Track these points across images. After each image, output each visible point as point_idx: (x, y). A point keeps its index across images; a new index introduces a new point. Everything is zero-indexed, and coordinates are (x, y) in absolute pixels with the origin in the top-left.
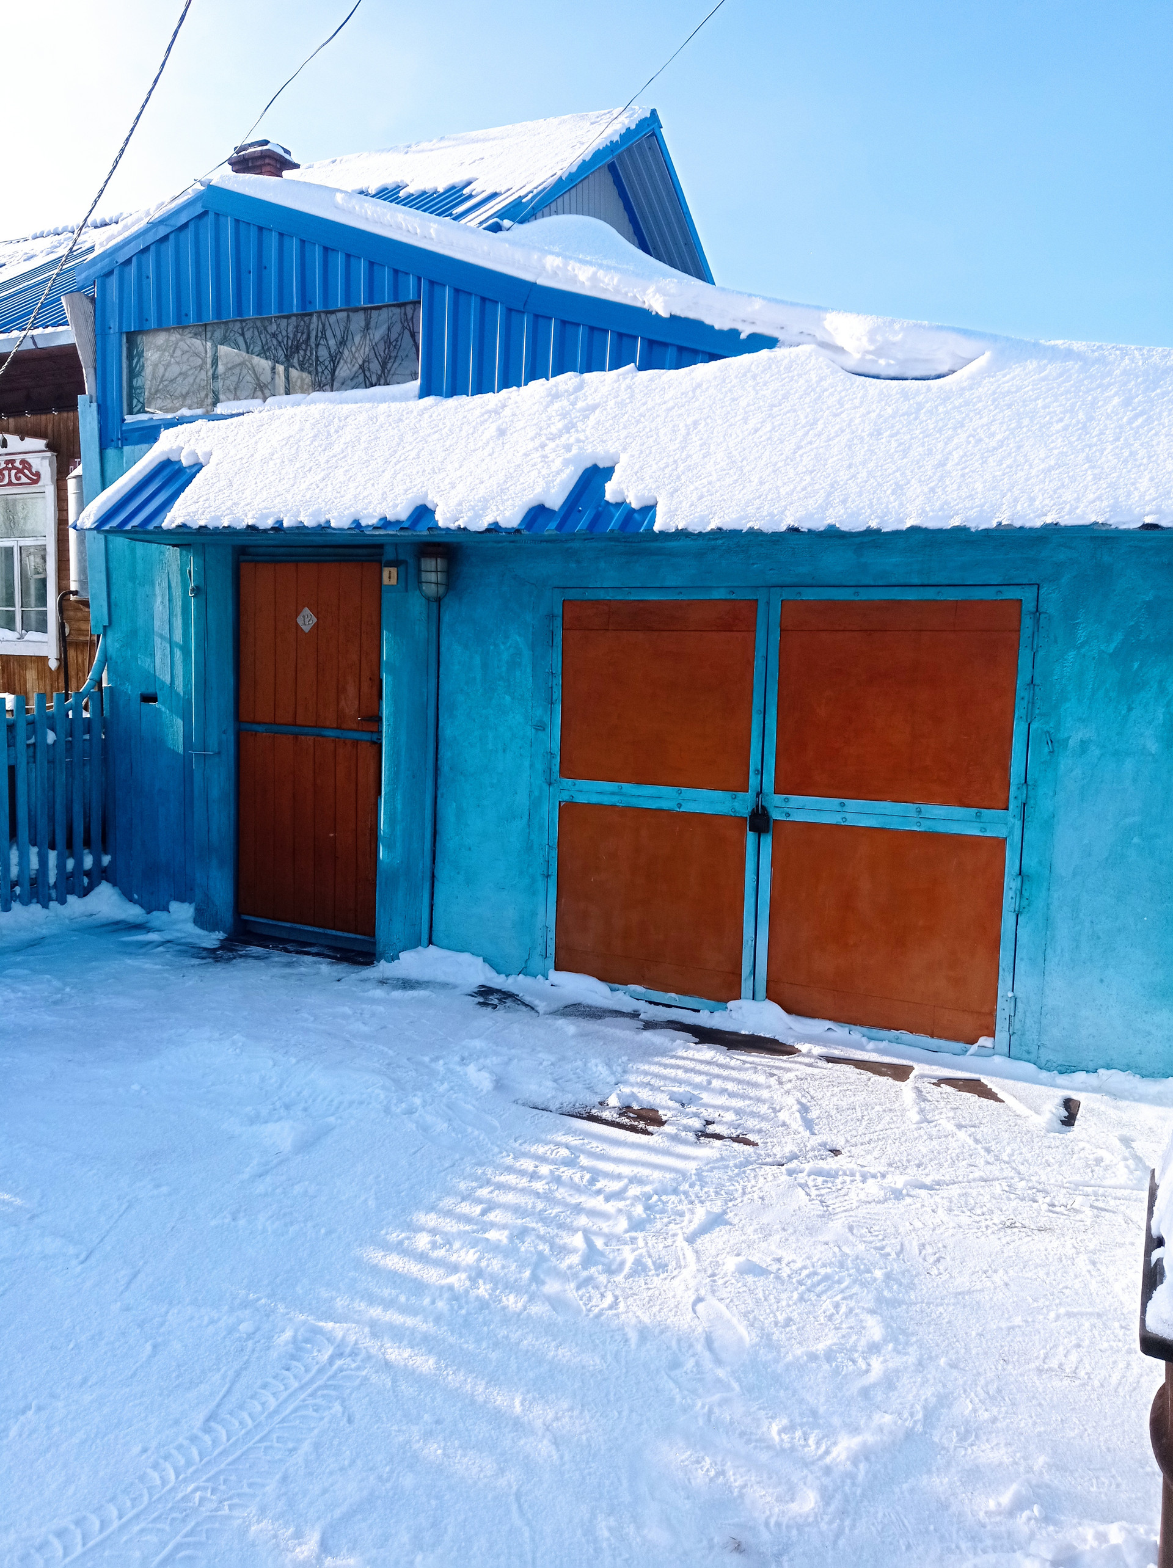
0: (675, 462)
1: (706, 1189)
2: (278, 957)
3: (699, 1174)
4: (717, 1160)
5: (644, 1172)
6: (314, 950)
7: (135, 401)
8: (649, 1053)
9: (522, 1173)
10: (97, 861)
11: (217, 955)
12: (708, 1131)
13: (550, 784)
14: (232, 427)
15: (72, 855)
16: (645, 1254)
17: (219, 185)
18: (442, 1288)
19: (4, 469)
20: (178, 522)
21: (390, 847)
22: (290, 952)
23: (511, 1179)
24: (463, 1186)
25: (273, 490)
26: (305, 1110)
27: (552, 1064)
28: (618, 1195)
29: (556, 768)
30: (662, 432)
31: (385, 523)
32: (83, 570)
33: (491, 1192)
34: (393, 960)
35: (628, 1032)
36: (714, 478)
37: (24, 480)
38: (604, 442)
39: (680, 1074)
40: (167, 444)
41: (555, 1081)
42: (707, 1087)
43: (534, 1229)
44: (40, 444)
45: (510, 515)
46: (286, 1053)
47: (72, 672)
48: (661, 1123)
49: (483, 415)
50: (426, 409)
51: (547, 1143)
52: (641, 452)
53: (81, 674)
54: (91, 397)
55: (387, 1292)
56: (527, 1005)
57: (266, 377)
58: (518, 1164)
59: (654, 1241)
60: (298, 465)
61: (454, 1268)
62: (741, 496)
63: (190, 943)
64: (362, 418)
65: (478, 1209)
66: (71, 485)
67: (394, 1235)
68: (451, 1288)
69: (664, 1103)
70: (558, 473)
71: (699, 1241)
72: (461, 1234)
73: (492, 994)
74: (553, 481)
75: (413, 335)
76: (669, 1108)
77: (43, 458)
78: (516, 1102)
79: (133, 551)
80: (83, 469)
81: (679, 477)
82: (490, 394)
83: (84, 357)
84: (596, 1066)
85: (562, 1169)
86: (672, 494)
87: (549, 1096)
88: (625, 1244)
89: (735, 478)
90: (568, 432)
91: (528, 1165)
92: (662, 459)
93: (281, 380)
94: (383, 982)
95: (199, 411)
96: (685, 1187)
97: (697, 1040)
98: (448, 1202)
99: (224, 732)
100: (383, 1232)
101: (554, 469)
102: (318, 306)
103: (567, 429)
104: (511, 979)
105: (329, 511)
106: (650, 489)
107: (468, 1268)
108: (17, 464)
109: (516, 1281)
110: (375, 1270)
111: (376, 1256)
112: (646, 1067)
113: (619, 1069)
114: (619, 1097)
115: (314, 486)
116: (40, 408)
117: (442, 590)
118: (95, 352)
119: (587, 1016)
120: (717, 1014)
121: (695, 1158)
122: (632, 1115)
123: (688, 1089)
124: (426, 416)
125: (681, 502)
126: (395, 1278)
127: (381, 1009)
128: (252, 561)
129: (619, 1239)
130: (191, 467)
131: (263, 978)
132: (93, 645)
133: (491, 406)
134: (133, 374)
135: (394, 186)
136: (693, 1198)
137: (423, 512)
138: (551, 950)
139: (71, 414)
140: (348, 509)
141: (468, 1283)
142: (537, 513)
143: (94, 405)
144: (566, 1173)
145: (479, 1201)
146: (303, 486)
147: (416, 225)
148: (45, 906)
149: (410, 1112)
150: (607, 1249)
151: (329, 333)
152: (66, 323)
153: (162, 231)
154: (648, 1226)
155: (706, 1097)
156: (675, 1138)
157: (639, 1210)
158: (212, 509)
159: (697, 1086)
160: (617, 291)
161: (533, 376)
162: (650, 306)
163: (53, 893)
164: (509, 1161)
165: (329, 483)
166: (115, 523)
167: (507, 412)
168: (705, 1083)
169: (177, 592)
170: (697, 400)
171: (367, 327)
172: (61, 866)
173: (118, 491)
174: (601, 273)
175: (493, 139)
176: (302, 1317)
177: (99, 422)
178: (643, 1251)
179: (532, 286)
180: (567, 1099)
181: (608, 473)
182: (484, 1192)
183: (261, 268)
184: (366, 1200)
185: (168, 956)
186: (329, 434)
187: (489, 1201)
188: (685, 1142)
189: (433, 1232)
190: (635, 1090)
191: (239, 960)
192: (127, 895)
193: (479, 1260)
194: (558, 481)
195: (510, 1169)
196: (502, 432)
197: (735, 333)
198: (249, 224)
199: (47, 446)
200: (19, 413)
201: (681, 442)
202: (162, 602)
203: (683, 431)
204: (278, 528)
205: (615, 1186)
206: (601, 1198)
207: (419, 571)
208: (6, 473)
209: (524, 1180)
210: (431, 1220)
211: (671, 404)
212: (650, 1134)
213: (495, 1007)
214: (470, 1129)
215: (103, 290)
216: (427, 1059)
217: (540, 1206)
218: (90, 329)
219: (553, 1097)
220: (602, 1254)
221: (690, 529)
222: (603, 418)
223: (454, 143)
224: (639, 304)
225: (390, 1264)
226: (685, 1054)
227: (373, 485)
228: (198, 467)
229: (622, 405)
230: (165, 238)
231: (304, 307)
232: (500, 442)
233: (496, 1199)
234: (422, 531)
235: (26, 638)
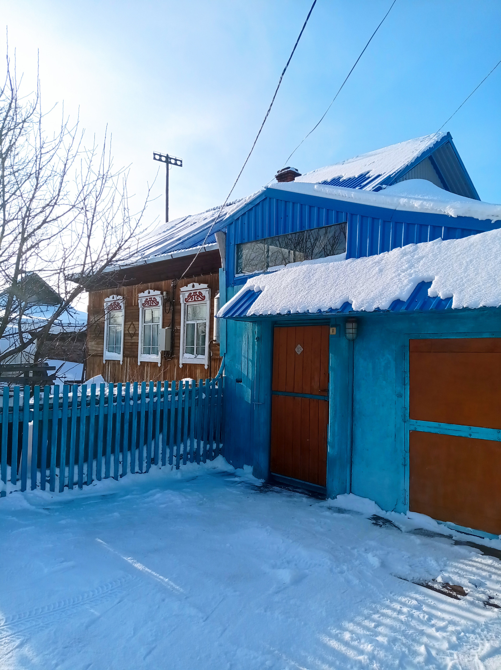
0: (461, 278)
1: (490, 634)
2: (286, 493)
3: (486, 625)
4: (496, 619)
5: (457, 619)
6: (300, 491)
7: (239, 268)
8: (458, 557)
9: (394, 610)
10: (218, 446)
11: (262, 489)
12: (490, 602)
13: (405, 422)
14: (273, 276)
15: (209, 443)
16: (458, 663)
17: (271, 188)
18: (356, 661)
19: (193, 295)
20: (252, 313)
21: (333, 447)
22: (290, 491)
23: (389, 612)
24: (366, 612)
25: (287, 299)
26: (296, 565)
27: (409, 557)
28: (443, 629)
29: (408, 415)
30: (455, 266)
31: (331, 310)
32: (218, 332)
33: (379, 617)
34: (334, 499)
35: (447, 545)
36: (481, 284)
37: (200, 299)
38: (427, 271)
39: (474, 570)
40: (250, 283)
41: (410, 566)
42: (489, 579)
43: (400, 639)
44: (205, 286)
45: (384, 304)
46: (288, 537)
47: (212, 370)
48: (465, 594)
49: (373, 264)
50: (349, 263)
51: (406, 596)
52: (445, 275)
53: (215, 371)
54: (224, 268)
55: (330, 658)
56: (396, 527)
57: (286, 256)
58: (392, 605)
59: (463, 657)
60: (297, 289)
61: (361, 652)
62: (495, 291)
63: (251, 483)
64: (323, 269)
65: (373, 625)
66: (215, 300)
67: (334, 631)
68: (360, 662)
69: (466, 584)
70: (406, 286)
71: (487, 661)
72: (365, 636)
73: (379, 520)
74: (404, 289)
75: (345, 234)
76: (469, 587)
77: (207, 291)
78: (391, 574)
79: (236, 324)
80: (220, 295)
81: (463, 285)
82: (376, 256)
83: (222, 254)
84: (431, 561)
85: (414, 611)
86: (460, 292)
87: (407, 573)
88: (447, 656)
89: (492, 283)
90: (411, 268)
91: (398, 606)
92: (455, 277)
93: (292, 256)
94: (330, 508)
95: (261, 271)
96: (479, 630)
97: (483, 553)
98: (358, 619)
99: (266, 395)
100: (329, 628)
101: (404, 284)
102: (307, 228)
103: (410, 267)
104: (388, 513)
105: (309, 306)
106: (450, 290)
107: (368, 654)
108: (197, 294)
109: (392, 665)
110: (325, 647)
111: (326, 639)
112: (456, 564)
113: (442, 564)
114: (442, 578)
115: (303, 297)
116: (206, 273)
117: (355, 336)
118: (226, 252)
119: (426, 535)
120: (493, 540)
121: (484, 616)
122: (449, 588)
123: (478, 578)
124: (349, 266)
125: (465, 296)
126: (334, 652)
127: (329, 521)
128: (279, 327)
129: (444, 653)
130: (258, 292)
131: (279, 501)
132: (220, 359)
133: (376, 260)
134: (239, 258)
135: (338, 178)
136: (483, 637)
137: (347, 305)
138: (408, 501)
139: (217, 274)
140: (316, 305)
141: (368, 661)
142: (397, 303)
143: (225, 271)
144: (416, 613)
145: (374, 621)
146: (299, 297)
147: (346, 193)
148: (198, 464)
149: (342, 572)
150: (438, 657)
151: (311, 237)
152: (216, 242)
153: (250, 207)
154: (459, 649)
155: (488, 584)
156: (472, 603)
157: (454, 639)
158: (264, 308)
159: (483, 577)
160: (432, 209)
161: (394, 246)
162: (448, 213)
163: (202, 458)
164: (388, 602)
165: (309, 295)
166: (230, 315)
167: (383, 262)
168: (488, 576)
169: (251, 340)
170: (472, 250)
171: (326, 233)
172: (205, 447)
173: (232, 302)
174: (425, 203)
175: (379, 154)
176: (293, 663)
177: (226, 278)
178: (457, 661)
179: (394, 211)
180: (416, 576)
181: (430, 284)
182: (376, 616)
183: (286, 216)
184: (321, 612)
185: (242, 488)
186: (310, 276)
187: (378, 622)
188: (478, 606)
189: (352, 632)
190: (451, 575)
191: (270, 492)
192: (228, 461)
193: (373, 650)
194: (406, 289)
195: (388, 607)
196: (381, 271)
197: (489, 221)
198: (282, 200)
199: (208, 286)
200: (199, 275)
201: (464, 269)
202: (245, 344)
203: (465, 264)
204: (289, 313)
205: (442, 624)
206: (434, 629)
207: (345, 328)
208: (193, 297)
209: (395, 614)
210: (351, 626)
211: (459, 253)
212: (459, 599)
213: (381, 526)
214: (369, 585)
215: (229, 230)
216: (349, 548)
217: (403, 628)
218: (224, 244)
219: (409, 574)
220: (435, 659)
221: (470, 307)
222: (427, 261)
223: (362, 158)
224: (442, 213)
225: (332, 644)
226: (477, 560)
227: (326, 295)
228: (260, 292)
229: (435, 256)
230: (251, 209)
231: (301, 229)
232: (380, 274)
233: (382, 621)
234: (346, 313)
235: (197, 357)
